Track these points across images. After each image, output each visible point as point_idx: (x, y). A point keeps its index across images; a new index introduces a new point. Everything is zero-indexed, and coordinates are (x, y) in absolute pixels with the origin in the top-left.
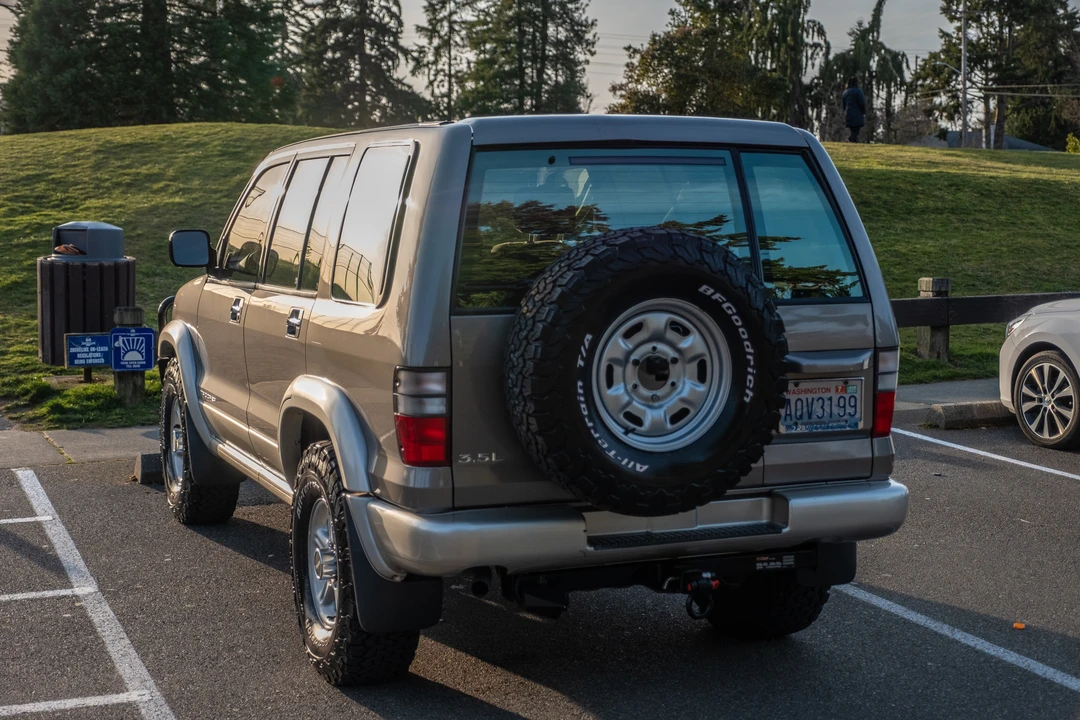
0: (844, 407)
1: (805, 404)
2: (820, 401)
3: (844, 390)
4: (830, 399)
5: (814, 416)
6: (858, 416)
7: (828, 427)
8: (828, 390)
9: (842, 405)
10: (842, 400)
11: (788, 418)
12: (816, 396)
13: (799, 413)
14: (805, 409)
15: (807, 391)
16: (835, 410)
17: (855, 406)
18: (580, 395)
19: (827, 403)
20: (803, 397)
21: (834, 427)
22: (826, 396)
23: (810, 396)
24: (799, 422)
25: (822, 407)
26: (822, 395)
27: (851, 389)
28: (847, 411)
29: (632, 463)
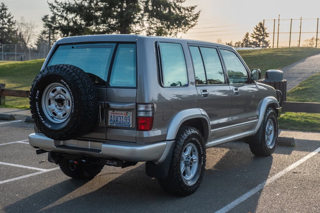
0: (126, 120)
1: (116, 118)
2: (120, 117)
3: (127, 115)
4: (123, 117)
5: (118, 121)
6: (130, 123)
7: (121, 125)
8: (122, 114)
9: (126, 119)
10: (126, 118)
11: (111, 121)
12: (119, 116)
13: (114, 120)
14: (116, 119)
15: (116, 114)
16: (124, 120)
17: (129, 120)
18: (37, 106)
19: (122, 118)
20: (115, 115)
21: (123, 125)
22: (121, 116)
23: (117, 115)
24: (114, 122)
25: (120, 119)
26: (121, 115)
27: (128, 115)
28: (127, 121)
29: (48, 125)
